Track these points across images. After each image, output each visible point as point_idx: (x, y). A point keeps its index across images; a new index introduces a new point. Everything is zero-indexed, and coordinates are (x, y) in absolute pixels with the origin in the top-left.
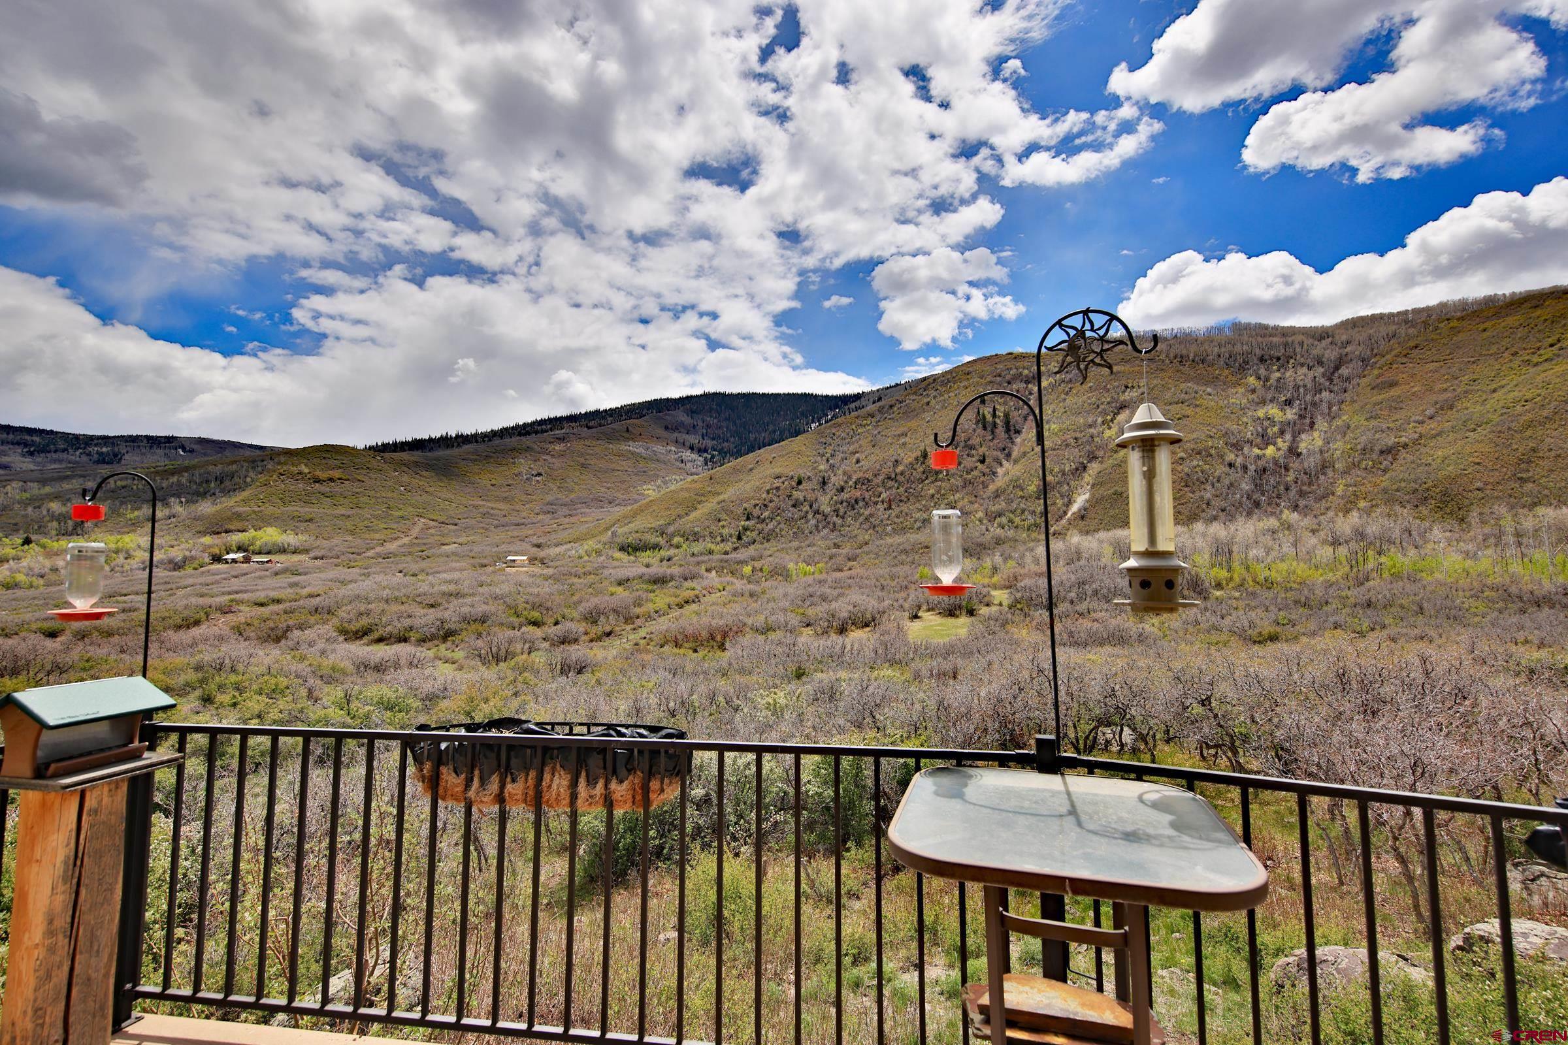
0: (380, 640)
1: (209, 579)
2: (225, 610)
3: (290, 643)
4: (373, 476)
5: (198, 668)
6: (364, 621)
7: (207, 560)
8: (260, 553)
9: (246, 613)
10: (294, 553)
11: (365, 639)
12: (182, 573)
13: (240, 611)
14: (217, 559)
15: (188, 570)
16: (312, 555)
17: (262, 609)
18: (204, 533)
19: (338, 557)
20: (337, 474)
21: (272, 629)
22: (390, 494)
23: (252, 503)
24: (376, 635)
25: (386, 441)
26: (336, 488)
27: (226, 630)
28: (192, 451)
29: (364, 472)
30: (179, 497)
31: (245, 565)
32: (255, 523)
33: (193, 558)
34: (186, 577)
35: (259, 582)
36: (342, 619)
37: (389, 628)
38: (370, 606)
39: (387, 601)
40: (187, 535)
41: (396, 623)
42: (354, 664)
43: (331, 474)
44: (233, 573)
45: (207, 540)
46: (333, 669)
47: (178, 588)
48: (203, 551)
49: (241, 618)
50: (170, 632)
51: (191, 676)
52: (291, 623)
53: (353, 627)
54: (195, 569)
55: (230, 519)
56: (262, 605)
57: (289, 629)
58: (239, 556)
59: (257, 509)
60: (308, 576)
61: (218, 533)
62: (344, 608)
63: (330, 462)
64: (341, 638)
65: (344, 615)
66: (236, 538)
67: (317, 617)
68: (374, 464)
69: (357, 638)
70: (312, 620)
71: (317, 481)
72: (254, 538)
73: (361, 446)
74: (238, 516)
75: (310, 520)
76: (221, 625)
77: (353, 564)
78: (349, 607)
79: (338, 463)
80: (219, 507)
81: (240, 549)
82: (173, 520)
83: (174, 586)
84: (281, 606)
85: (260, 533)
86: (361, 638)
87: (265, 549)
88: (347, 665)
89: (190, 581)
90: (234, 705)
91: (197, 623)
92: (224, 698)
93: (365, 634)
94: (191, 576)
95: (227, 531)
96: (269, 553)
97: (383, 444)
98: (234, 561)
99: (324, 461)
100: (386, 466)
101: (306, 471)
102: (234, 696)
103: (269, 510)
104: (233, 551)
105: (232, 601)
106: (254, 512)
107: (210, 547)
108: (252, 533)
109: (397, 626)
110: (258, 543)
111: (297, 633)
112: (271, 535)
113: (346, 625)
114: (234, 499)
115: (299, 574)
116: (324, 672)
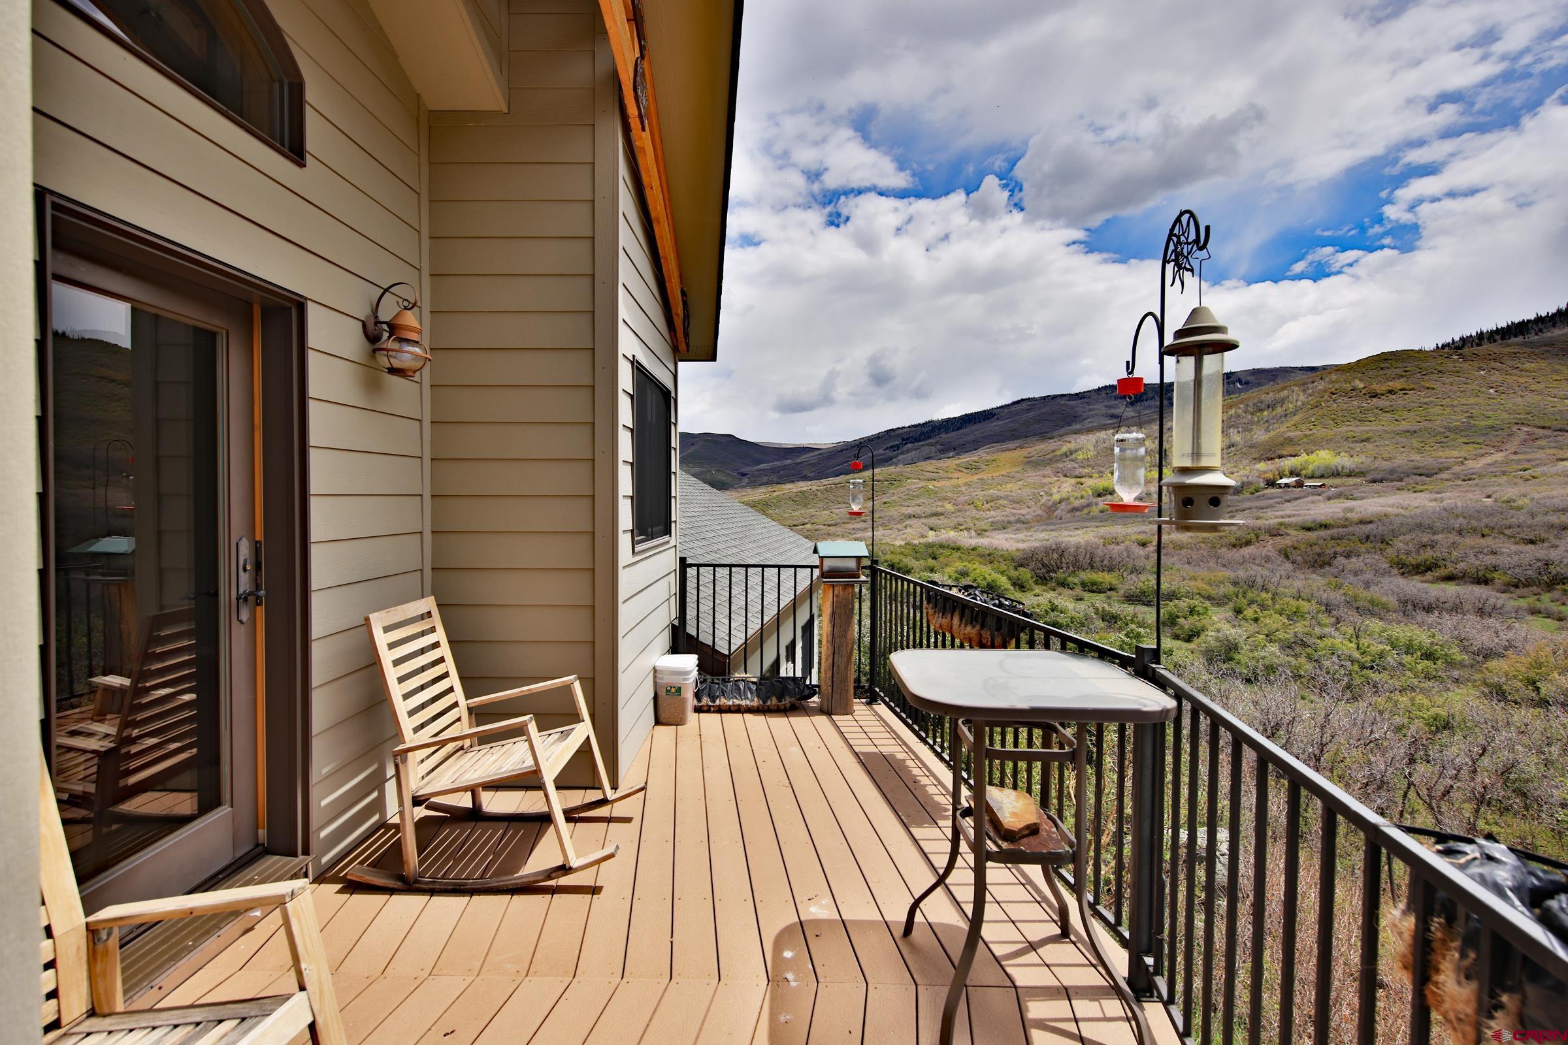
0: (1450, 578)
1: (1264, 503)
2: (1274, 533)
3: (1332, 570)
4: (1447, 380)
5: (1235, 583)
6: (1428, 555)
7: (1262, 485)
8: (1312, 477)
9: (1294, 537)
10: (1349, 476)
11: (1429, 576)
12: (1242, 496)
13: (1288, 535)
14: (1271, 483)
15: (1246, 495)
16: (1369, 477)
17: (1309, 533)
18: (1259, 460)
19: (1401, 480)
20: (1397, 384)
21: (1319, 555)
22: (1472, 400)
23: (1303, 427)
24: (1442, 572)
25: (1466, 333)
26: (1398, 401)
27: (1273, 554)
28: (1247, 383)
29: (1435, 377)
30: (1237, 427)
31: (1298, 489)
32: (1307, 447)
33: (1250, 483)
34: (1244, 500)
35: (1312, 506)
36: (1398, 550)
37: (1462, 566)
38: (1436, 537)
39: (1460, 532)
40: (1245, 462)
41: (1472, 560)
42: (1399, 601)
43: (1393, 385)
44: (1287, 498)
45: (1262, 466)
46: (1372, 602)
47: (1237, 511)
48: (1259, 477)
49: (1288, 541)
50: (1224, 550)
51: (1229, 589)
52: (1338, 549)
53: (1412, 560)
54: (1252, 493)
55: (1282, 445)
56: (1309, 529)
57: (1335, 556)
58: (1292, 480)
59: (1309, 433)
60: (1365, 501)
61: (1272, 459)
62: (1401, 538)
63: (1388, 372)
64: (1395, 571)
65: (1401, 545)
66: (1288, 463)
67: (1369, 545)
68: (1449, 365)
69: (1418, 573)
70: (1363, 548)
71: (1375, 395)
72: (1306, 462)
73: (1430, 346)
74: (1290, 441)
75: (1367, 440)
76: (1269, 547)
77: (1420, 487)
78: (1408, 537)
79: (1398, 371)
80: (1272, 434)
81: (1292, 473)
82: (1232, 449)
83: (1234, 509)
84: (1329, 532)
85: (1312, 457)
86: (1423, 573)
87: (1318, 473)
88: (1393, 602)
89: (1248, 504)
90: (1256, 620)
91: (1248, 543)
92: (1249, 612)
93: (1429, 569)
94: (1249, 500)
95: (1280, 457)
96: (1322, 477)
97: (1462, 339)
98: (1287, 485)
99: (1382, 372)
100: (1466, 366)
101: (1361, 385)
102: (1256, 612)
103: (1320, 432)
104: (1286, 476)
105: (1281, 524)
106: (1306, 436)
107: (1265, 472)
108: (1304, 457)
109: (1472, 563)
110: (1311, 467)
111: (1341, 560)
112: (1323, 458)
113: (1404, 557)
114: (1286, 425)
115: (1355, 499)
116: (1361, 604)
